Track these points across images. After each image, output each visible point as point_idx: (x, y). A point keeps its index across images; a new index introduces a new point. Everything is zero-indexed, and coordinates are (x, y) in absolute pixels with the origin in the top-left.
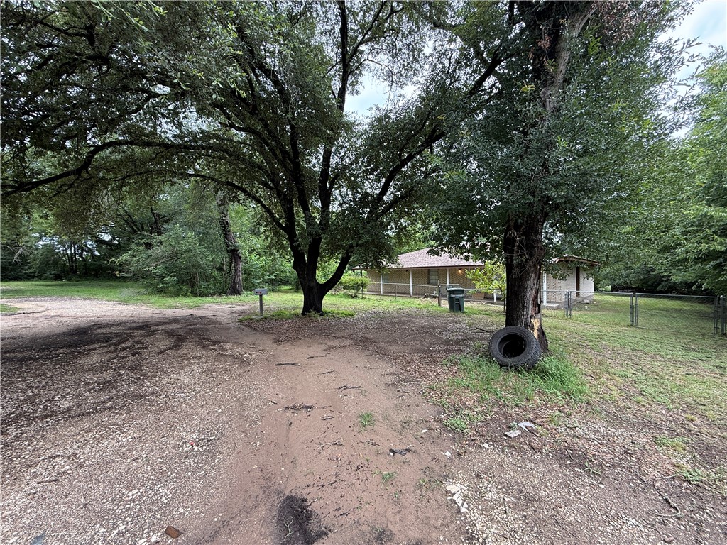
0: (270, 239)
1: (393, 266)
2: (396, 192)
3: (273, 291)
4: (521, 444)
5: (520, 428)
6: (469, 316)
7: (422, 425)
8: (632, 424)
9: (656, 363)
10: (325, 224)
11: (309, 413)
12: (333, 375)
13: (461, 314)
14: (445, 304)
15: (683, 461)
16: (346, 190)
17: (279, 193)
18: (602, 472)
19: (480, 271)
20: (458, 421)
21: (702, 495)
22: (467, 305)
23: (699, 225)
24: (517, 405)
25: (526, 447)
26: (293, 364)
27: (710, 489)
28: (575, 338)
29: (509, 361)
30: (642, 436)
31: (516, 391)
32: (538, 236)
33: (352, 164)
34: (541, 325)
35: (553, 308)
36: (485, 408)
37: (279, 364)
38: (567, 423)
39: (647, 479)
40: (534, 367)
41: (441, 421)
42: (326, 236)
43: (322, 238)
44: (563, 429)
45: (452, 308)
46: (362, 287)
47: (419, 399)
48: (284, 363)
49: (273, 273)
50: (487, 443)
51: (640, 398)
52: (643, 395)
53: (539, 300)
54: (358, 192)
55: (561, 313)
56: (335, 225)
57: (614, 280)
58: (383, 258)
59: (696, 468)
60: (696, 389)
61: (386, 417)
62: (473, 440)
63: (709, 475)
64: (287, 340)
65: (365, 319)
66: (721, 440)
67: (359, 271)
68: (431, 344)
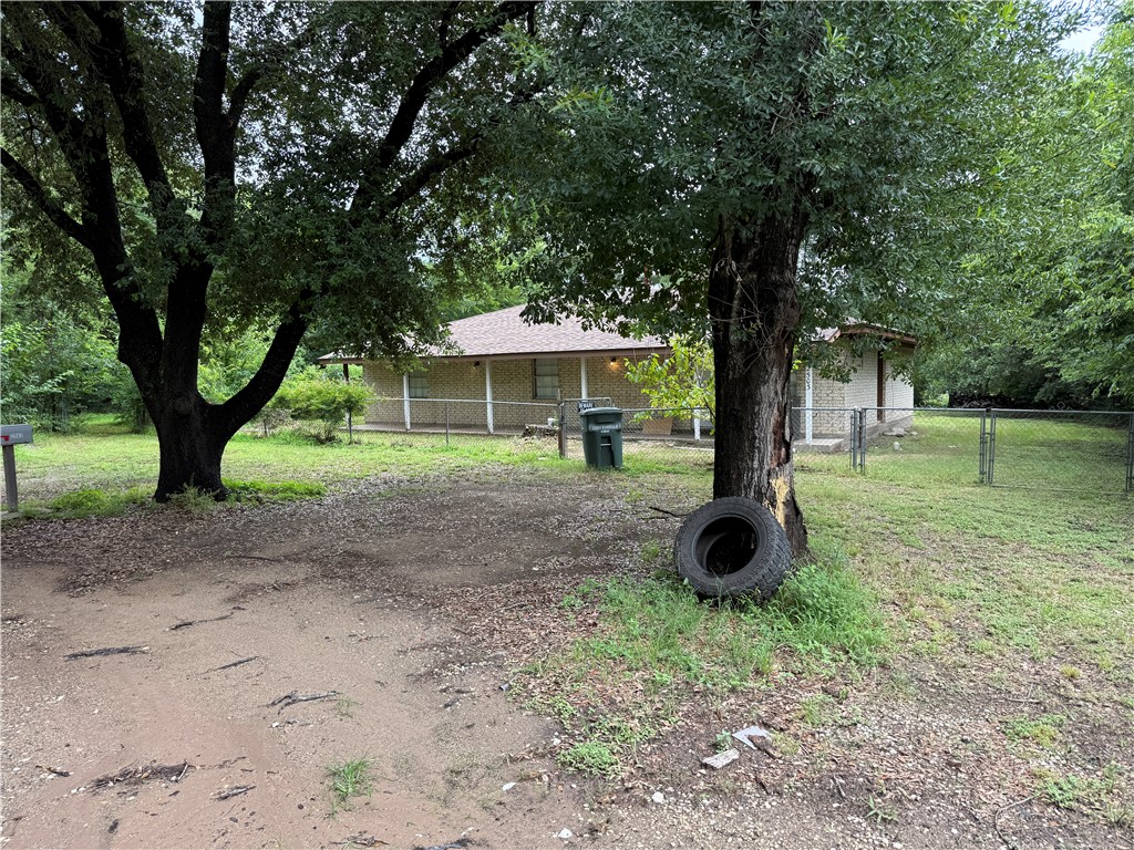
0: (30, 266)
1: (434, 350)
2: (435, 138)
3: (55, 430)
4: (736, 779)
5: (737, 744)
6: (634, 477)
7: (504, 773)
8: (966, 700)
9: (1020, 563)
10: (218, 225)
11: (175, 788)
12: (252, 669)
13: (615, 475)
14: (576, 451)
15: (1047, 763)
16: (283, 122)
17: (58, 119)
18: (900, 815)
19: (661, 361)
20: (593, 749)
21: (1075, 826)
22: (629, 450)
23: (1109, 256)
24: (733, 690)
25: (748, 786)
26: (125, 650)
27: (1090, 811)
28: (869, 518)
29: (718, 583)
30: (981, 722)
31: (734, 658)
32: (788, 274)
33: (298, 44)
34: (792, 492)
35: (825, 451)
36: (659, 705)
37: (75, 656)
38: (837, 717)
39: (983, 813)
40: (774, 593)
41: (553, 753)
42: (222, 259)
43: (209, 268)
44: (828, 732)
45: (592, 458)
46: (350, 410)
47: (499, 705)
48: (95, 648)
49: (52, 375)
50: (661, 790)
51: (986, 643)
52: (990, 634)
53: (787, 431)
54: (322, 132)
55: (843, 461)
56: (250, 227)
57: (955, 379)
58: (406, 328)
59: (1070, 774)
60: (1087, 610)
61: (405, 766)
62: (627, 790)
63: (1090, 785)
64: (106, 578)
65: (354, 502)
66: (1117, 711)
67: (340, 366)
68: (535, 557)
